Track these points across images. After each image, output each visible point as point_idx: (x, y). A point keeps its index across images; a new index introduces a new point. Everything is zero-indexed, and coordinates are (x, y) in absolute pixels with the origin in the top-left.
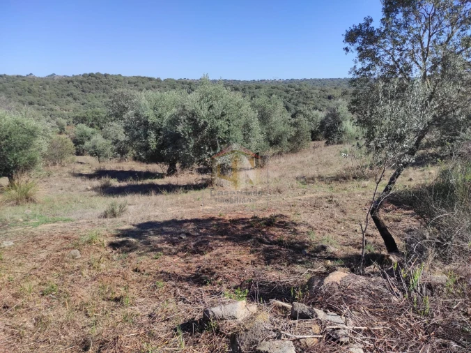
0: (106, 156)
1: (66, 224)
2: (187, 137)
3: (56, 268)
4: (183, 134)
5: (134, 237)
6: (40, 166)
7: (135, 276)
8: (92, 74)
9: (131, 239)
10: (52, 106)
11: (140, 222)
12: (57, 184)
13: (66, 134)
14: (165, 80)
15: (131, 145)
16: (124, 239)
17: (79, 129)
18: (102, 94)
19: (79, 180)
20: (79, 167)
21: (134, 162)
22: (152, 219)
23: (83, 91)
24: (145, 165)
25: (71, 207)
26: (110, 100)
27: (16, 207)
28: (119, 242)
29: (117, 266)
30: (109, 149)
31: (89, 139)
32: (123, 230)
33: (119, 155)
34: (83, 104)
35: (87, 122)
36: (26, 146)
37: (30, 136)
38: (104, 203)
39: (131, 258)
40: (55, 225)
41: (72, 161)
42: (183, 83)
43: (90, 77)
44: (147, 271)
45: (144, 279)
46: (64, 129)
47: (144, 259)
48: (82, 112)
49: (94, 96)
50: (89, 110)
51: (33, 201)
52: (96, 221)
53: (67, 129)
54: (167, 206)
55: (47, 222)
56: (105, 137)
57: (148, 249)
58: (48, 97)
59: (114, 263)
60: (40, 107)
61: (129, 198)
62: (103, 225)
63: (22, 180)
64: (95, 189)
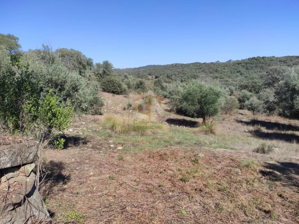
0: (259, 111)
1: (232, 151)
3: (226, 176)
5: (278, 171)
6: (219, 114)
7: (280, 200)
8: (254, 57)
9: (276, 172)
10: (227, 79)
11: (282, 160)
12: (227, 126)
13: (234, 95)
15: (278, 105)
16: (271, 170)
17: (243, 93)
18: (259, 70)
19: (240, 124)
20: (240, 116)
21: (279, 117)
22: (294, 161)
23: (247, 69)
24: (288, 120)
25: (235, 141)
26: (267, 74)
27: (205, 135)
28: (267, 171)
29: (266, 188)
30: (261, 106)
31: (248, 99)
32: (269, 164)
33: (268, 111)
34: (246, 77)
35: (248, 88)
36: (214, 102)
37: (216, 97)
38: (257, 143)
39: (277, 185)
40: (225, 150)
41: (237, 112)
43: (253, 60)
44: (290, 199)
45: (286, 205)
46: (233, 93)
47: (287, 189)
48: (245, 82)
49: (253, 71)
50: (250, 81)
51: (214, 133)
52: (251, 153)
53: (235, 93)
55: (221, 147)
56: (259, 98)
57: (290, 183)
58: (225, 74)
59: (263, 185)
60: (221, 80)
61: (274, 142)
62: (256, 157)
63: (209, 120)
64: (250, 132)
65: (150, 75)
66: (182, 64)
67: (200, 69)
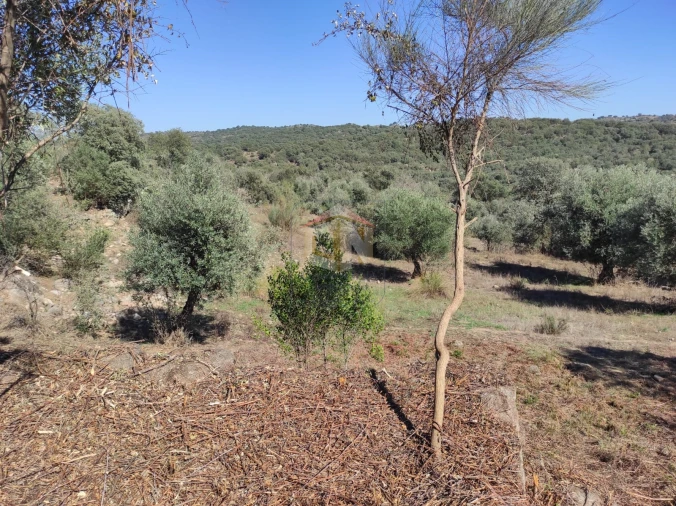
0: (500, 242)
1: (501, 332)
2: (655, 243)
4: (649, 239)
7: (614, 410)
14: (576, 122)
21: (542, 256)
27: (429, 300)
28: (574, 365)
40: (488, 330)
42: (607, 125)
44: (626, 408)
47: (616, 393)
51: (445, 295)
52: (533, 335)
54: (618, 331)
55: (478, 325)
62: (543, 341)
65: (246, 150)
66: (317, 127)
67: (360, 139)
